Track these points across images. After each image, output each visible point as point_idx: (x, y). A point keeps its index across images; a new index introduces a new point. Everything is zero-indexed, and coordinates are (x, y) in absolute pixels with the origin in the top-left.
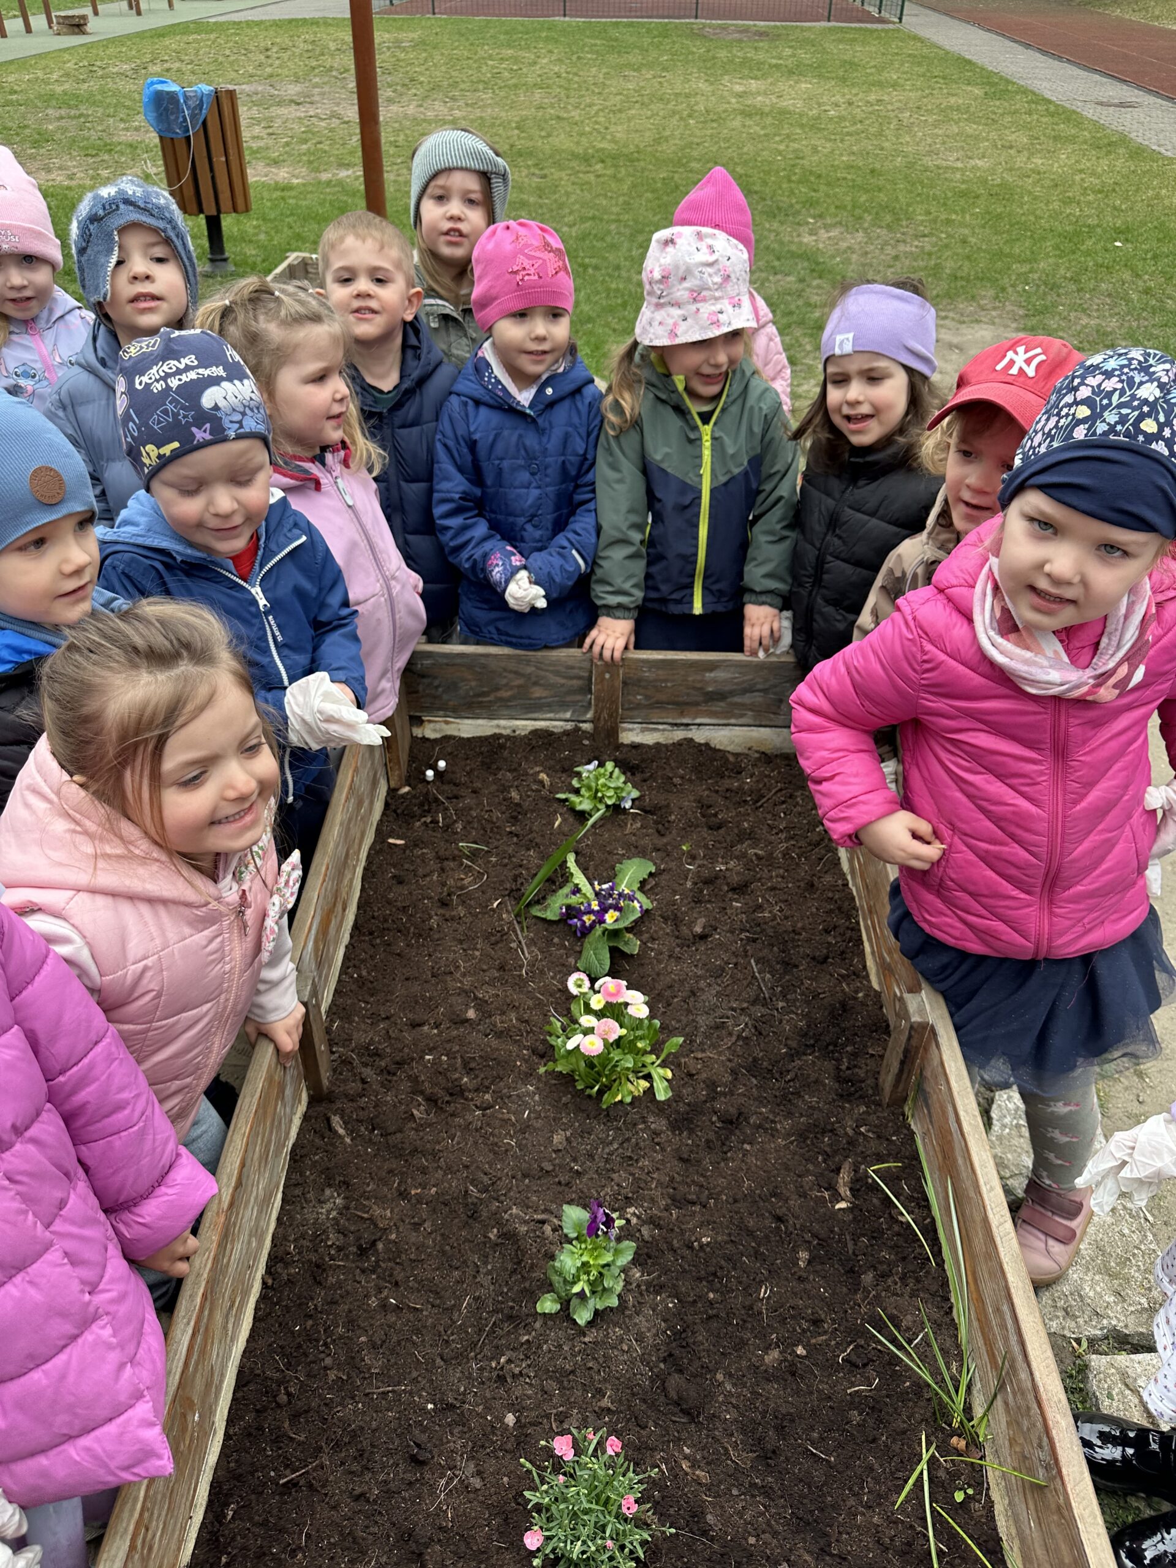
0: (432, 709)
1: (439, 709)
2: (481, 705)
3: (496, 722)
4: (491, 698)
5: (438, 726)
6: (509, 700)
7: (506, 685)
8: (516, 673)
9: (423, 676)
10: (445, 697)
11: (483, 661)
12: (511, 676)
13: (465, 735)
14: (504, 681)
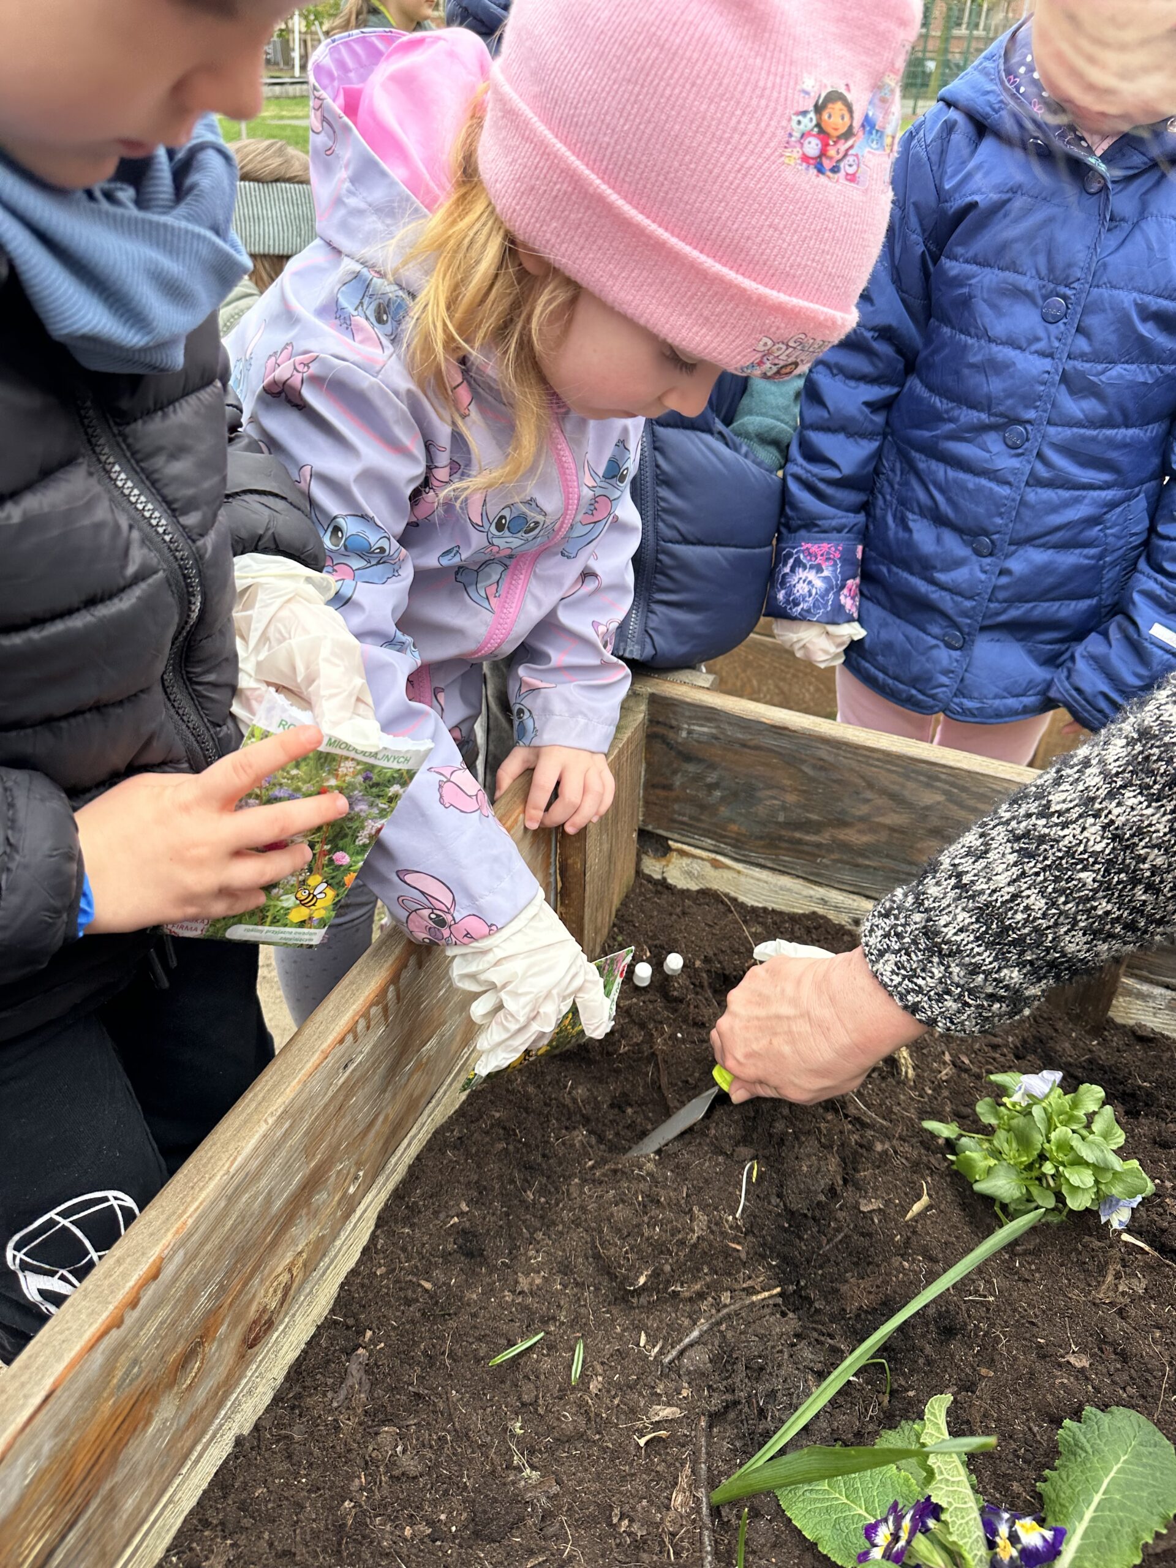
0: (691, 829)
1: (707, 833)
2: (796, 848)
3: (820, 892)
4: (824, 838)
5: (696, 866)
6: (862, 852)
7: (862, 819)
8: (893, 797)
9: (688, 758)
10: (724, 811)
11: (824, 753)
12: (881, 801)
13: (750, 901)
14: (863, 810)
